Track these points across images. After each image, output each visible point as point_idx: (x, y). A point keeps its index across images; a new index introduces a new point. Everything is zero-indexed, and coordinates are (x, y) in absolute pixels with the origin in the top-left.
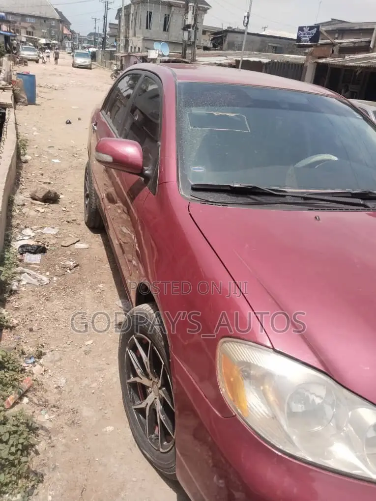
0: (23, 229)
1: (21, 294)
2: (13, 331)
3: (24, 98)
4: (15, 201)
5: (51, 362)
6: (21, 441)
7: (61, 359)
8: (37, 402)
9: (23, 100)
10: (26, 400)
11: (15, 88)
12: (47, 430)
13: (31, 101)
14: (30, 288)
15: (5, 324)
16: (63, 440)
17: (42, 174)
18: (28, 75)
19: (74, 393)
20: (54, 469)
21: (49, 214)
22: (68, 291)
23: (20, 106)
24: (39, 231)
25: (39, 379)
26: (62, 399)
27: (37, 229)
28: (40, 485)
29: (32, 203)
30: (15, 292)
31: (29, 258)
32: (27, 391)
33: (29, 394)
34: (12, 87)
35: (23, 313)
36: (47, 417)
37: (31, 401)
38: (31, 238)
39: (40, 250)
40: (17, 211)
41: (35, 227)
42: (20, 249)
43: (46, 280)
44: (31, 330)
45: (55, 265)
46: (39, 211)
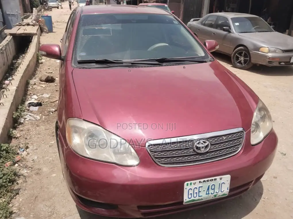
0: (32, 96)
1: (25, 124)
2: (17, 139)
3: (46, 29)
4: (30, 83)
5: (32, 150)
6: (9, 177)
7: (37, 149)
8: (22, 166)
9: (45, 30)
10: (17, 165)
11: (41, 24)
12: (24, 176)
13: (51, 30)
14: (30, 121)
15: (13, 136)
16: (31, 180)
17: (49, 69)
18: (47, 16)
19: (40, 162)
20: (25, 190)
21: (47, 88)
22: (49, 122)
23: (44, 34)
24: (41, 96)
25: (25, 157)
26: (34, 165)
27: (40, 95)
28: (17, 195)
29: (40, 83)
30: (22, 123)
31: (32, 108)
32: (18, 161)
33: (19, 163)
34: (39, 24)
35: (24, 132)
36: (26, 171)
37: (19, 165)
38: (36, 100)
39: (39, 104)
40: (31, 87)
41: (39, 94)
42: (28, 104)
43: (38, 118)
44: (26, 139)
45: (45, 111)
46: (42, 87)
